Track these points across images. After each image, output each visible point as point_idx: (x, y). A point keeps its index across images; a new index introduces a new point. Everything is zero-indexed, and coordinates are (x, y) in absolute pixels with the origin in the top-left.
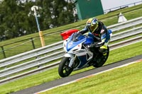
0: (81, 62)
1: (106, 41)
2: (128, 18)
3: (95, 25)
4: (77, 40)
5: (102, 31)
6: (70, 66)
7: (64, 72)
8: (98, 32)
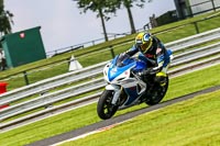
0: (129, 96)
1: (164, 65)
2: (84, 64)
3: (148, 42)
4: (123, 65)
5: (159, 50)
6: (113, 102)
7: (106, 111)
8: (152, 52)
